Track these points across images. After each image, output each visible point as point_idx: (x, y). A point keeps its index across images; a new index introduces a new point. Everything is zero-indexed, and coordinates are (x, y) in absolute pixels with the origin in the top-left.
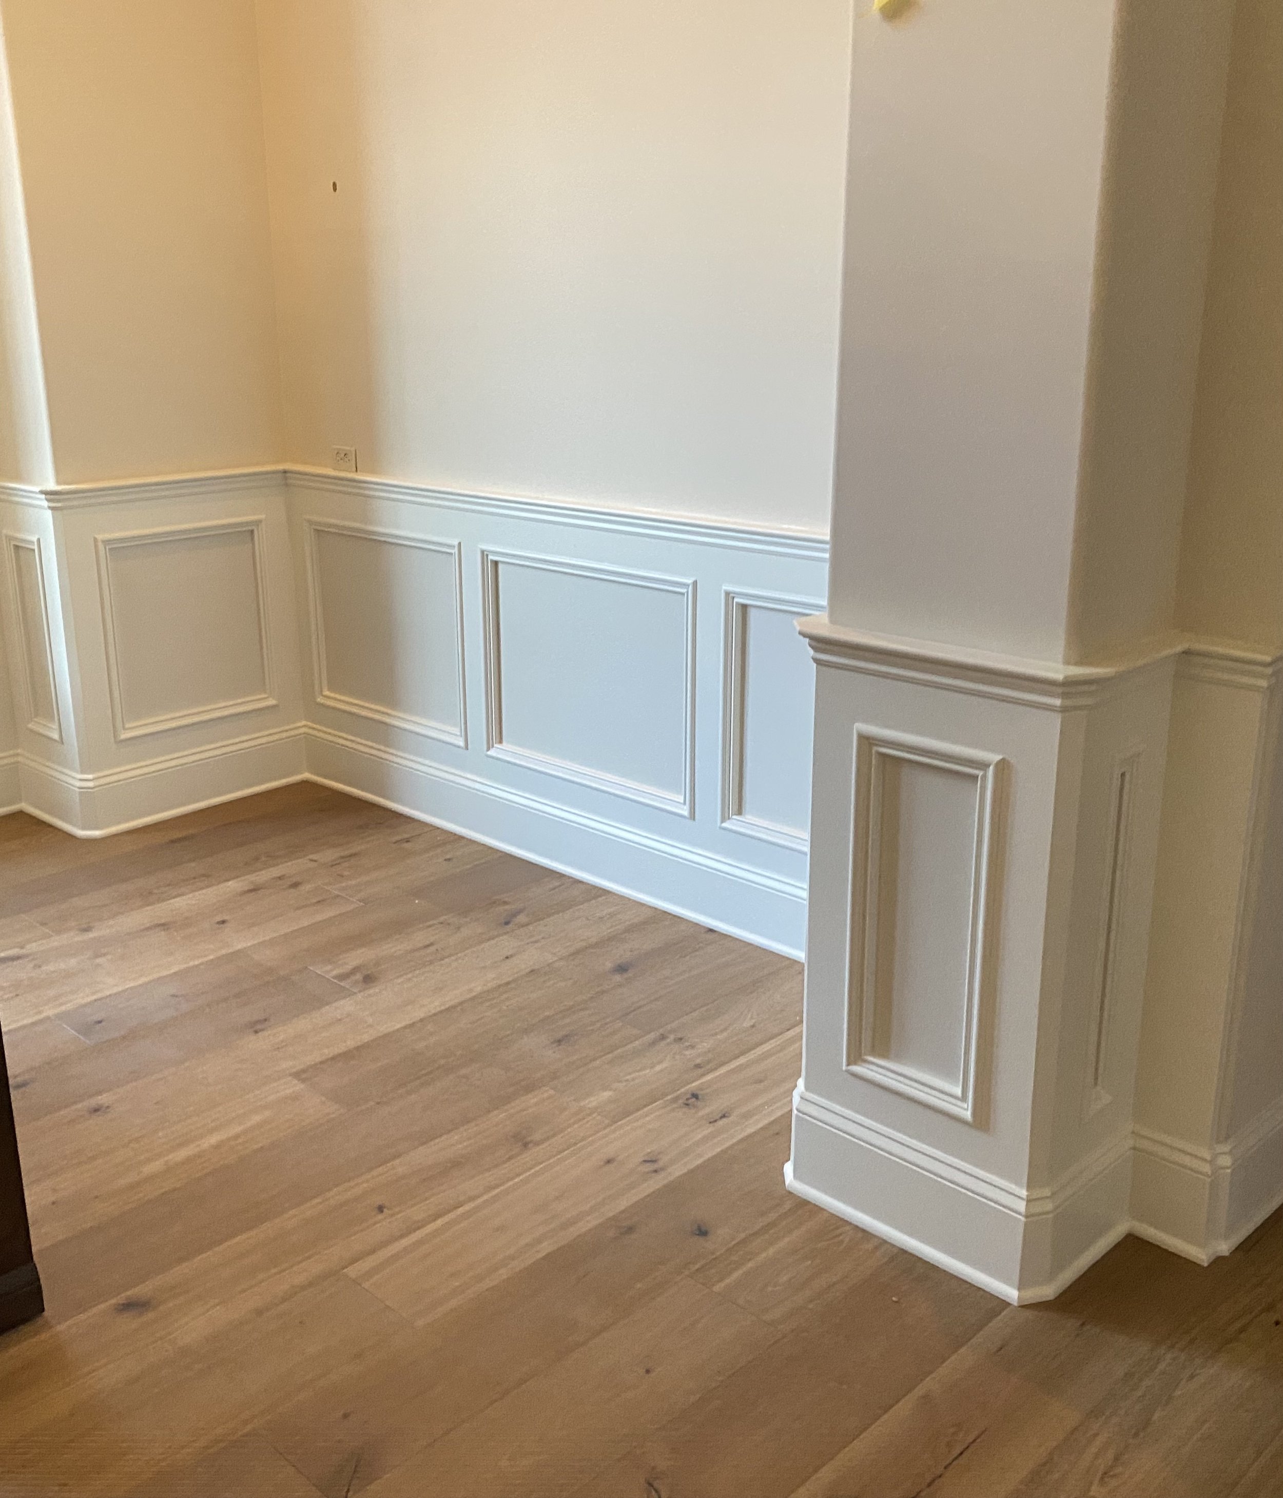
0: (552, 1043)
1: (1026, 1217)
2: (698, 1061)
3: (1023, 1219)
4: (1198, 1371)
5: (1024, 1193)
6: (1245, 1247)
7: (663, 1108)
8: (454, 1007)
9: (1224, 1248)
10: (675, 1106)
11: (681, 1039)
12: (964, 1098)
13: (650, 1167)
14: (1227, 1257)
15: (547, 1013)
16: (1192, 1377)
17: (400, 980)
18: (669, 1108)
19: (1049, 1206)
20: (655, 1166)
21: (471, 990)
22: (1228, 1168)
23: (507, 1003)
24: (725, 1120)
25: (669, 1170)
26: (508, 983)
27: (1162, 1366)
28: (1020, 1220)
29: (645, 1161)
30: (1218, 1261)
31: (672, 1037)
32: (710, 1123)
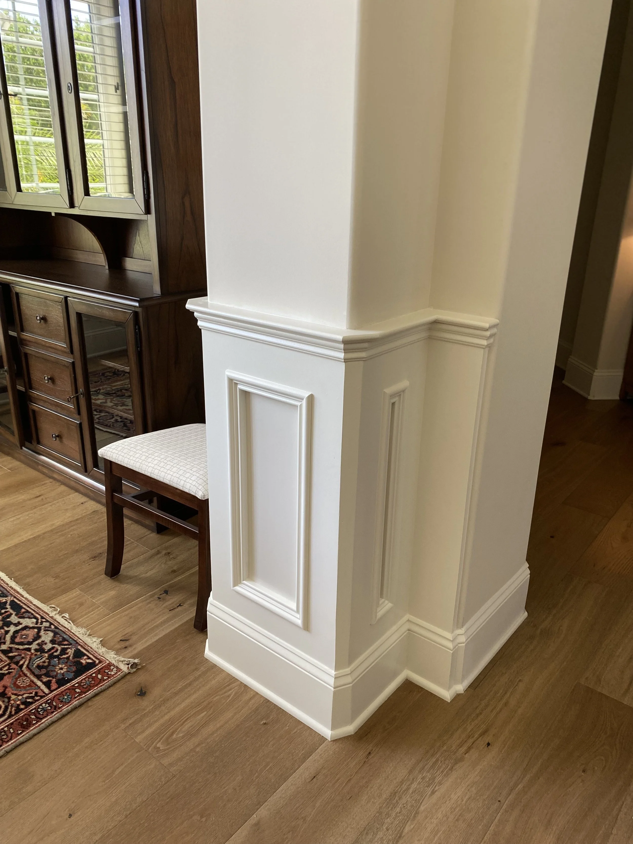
0: (90, 559)
1: (334, 688)
2: (175, 568)
3: (332, 688)
4: (437, 788)
5: (333, 672)
6: (474, 686)
7: (145, 601)
8: (39, 536)
9: (460, 688)
10: (152, 599)
11: (169, 553)
12: (298, 611)
13: (123, 644)
14: (462, 694)
15: (94, 539)
16: (433, 792)
17: (12, 519)
18: (148, 601)
19: (349, 679)
20: (127, 643)
21: (53, 524)
22: (464, 643)
23: (71, 533)
24: (180, 608)
25: (134, 647)
26: (77, 520)
27: (414, 786)
28: (330, 689)
29: (121, 640)
30: (458, 697)
31: (164, 552)
32: (170, 610)
